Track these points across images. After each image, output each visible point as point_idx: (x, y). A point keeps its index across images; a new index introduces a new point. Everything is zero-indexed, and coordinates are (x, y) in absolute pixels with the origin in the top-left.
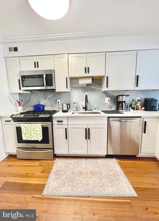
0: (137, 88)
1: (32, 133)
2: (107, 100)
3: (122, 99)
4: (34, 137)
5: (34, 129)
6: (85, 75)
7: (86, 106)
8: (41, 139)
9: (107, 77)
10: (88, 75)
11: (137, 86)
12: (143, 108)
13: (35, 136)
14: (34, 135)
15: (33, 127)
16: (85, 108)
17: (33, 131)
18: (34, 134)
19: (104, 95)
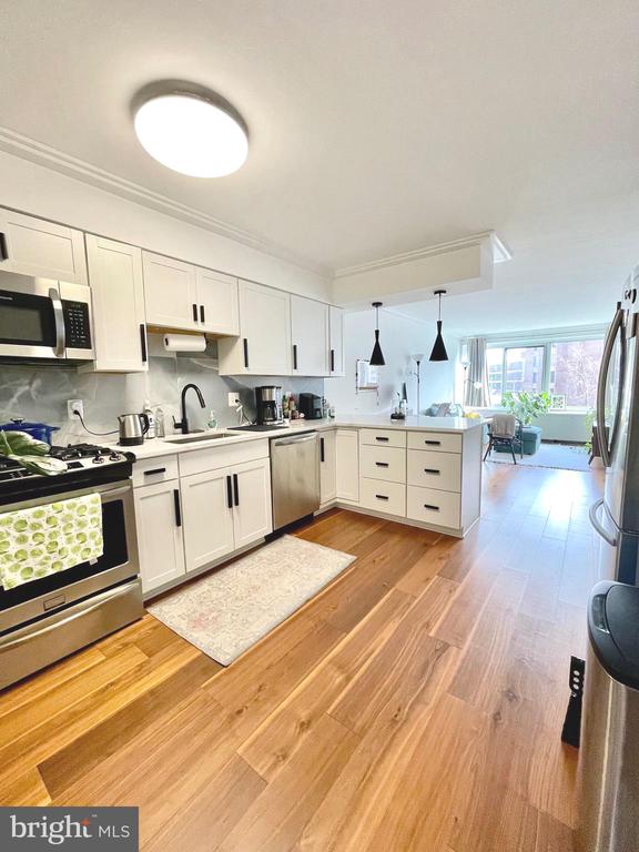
0: (295, 373)
1: (62, 540)
2: (233, 397)
3: (271, 396)
4: (71, 555)
5: (71, 518)
6: (191, 325)
7: (184, 420)
8: (101, 553)
9: (245, 340)
10: (199, 327)
11: (295, 368)
12: (302, 415)
13: (75, 550)
14: (69, 547)
15: (66, 511)
16: (183, 426)
17: (64, 529)
18: (69, 541)
19: (225, 386)
